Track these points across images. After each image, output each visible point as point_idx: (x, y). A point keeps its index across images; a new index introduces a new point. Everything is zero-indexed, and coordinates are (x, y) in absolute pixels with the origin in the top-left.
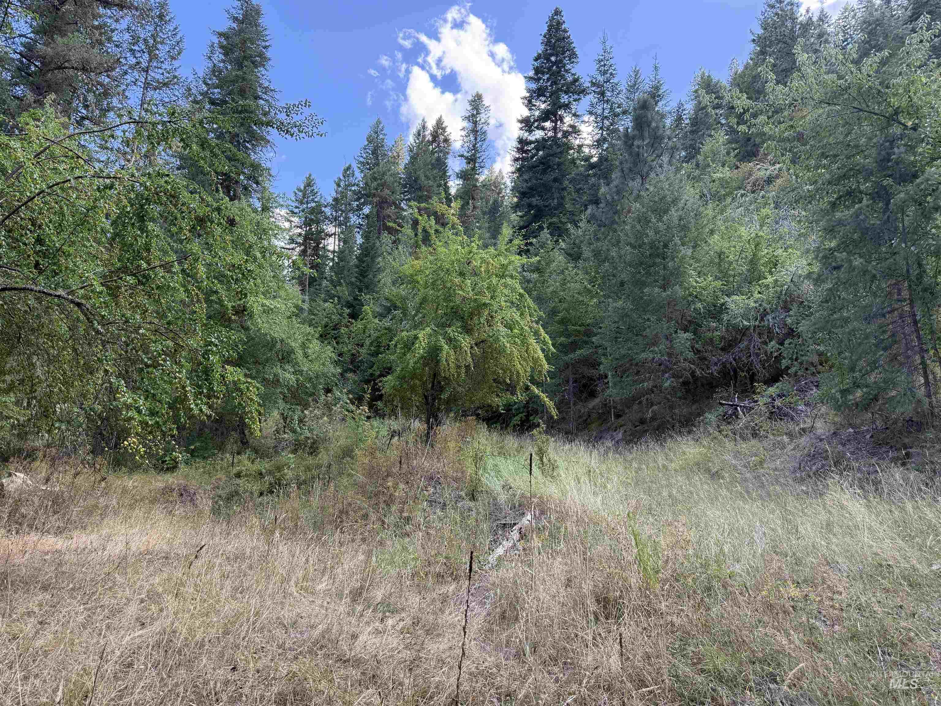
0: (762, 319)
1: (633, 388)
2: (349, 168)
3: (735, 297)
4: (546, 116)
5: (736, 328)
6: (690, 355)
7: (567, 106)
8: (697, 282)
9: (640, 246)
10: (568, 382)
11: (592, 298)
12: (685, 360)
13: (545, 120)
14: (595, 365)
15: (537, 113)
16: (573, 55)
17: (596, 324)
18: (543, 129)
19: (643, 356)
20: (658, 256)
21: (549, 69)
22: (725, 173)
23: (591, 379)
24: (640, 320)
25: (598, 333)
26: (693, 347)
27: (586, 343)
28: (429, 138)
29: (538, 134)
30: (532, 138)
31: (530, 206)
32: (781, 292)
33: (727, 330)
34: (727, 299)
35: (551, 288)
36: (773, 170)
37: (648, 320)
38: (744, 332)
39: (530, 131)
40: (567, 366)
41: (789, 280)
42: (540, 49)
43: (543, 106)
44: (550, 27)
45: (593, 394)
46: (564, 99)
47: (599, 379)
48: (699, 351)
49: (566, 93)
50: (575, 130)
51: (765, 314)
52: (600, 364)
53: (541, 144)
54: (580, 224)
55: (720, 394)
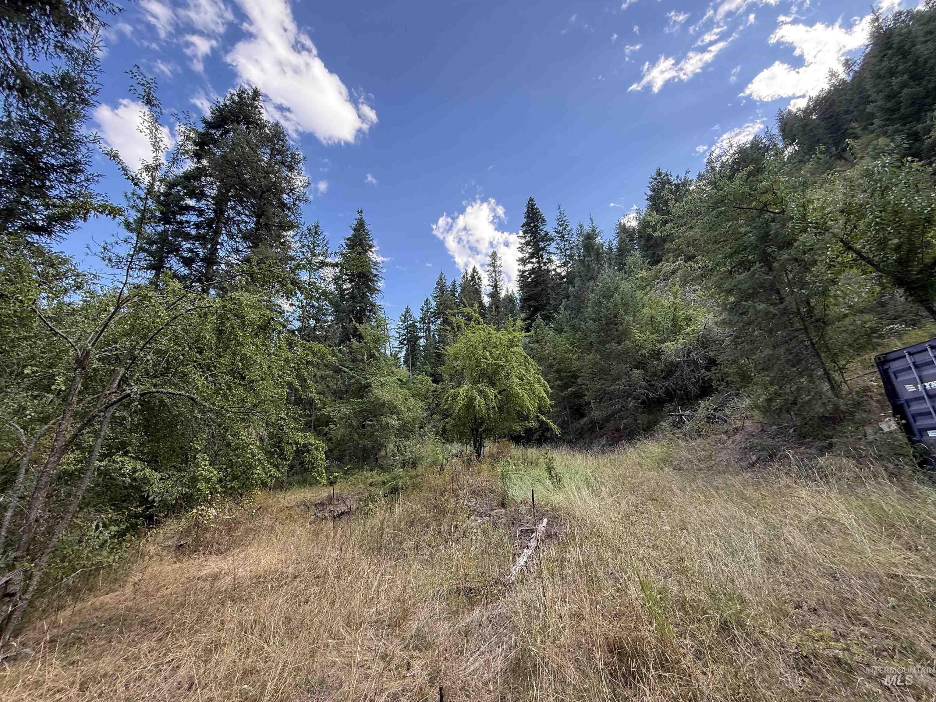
0: (688, 356)
1: (608, 409)
2: (427, 300)
3: (667, 344)
4: (532, 256)
5: (672, 363)
6: (644, 384)
7: (543, 249)
8: (640, 337)
9: (599, 320)
10: (565, 409)
11: (573, 354)
12: (640, 387)
13: (532, 258)
14: (582, 396)
15: (527, 255)
16: (544, 221)
17: (579, 370)
18: (532, 263)
19: (612, 388)
20: (611, 323)
21: (530, 230)
22: (644, 273)
23: (580, 405)
24: (607, 365)
25: (581, 376)
26: (644, 379)
27: (574, 383)
28: (470, 278)
29: (529, 266)
30: (527, 269)
31: (529, 306)
32: (699, 337)
33: (665, 365)
34: (661, 345)
35: (547, 352)
36: (674, 266)
37: (612, 364)
38: (677, 366)
39: (524, 265)
40: (564, 398)
41: (702, 328)
42: (524, 221)
43: (530, 251)
44: (528, 208)
45: (583, 415)
46: (542, 245)
47: (585, 405)
48: (649, 381)
49: (543, 242)
50: (550, 261)
51: (689, 352)
52: (585, 395)
53: (532, 271)
54: (560, 311)
55: (668, 407)
